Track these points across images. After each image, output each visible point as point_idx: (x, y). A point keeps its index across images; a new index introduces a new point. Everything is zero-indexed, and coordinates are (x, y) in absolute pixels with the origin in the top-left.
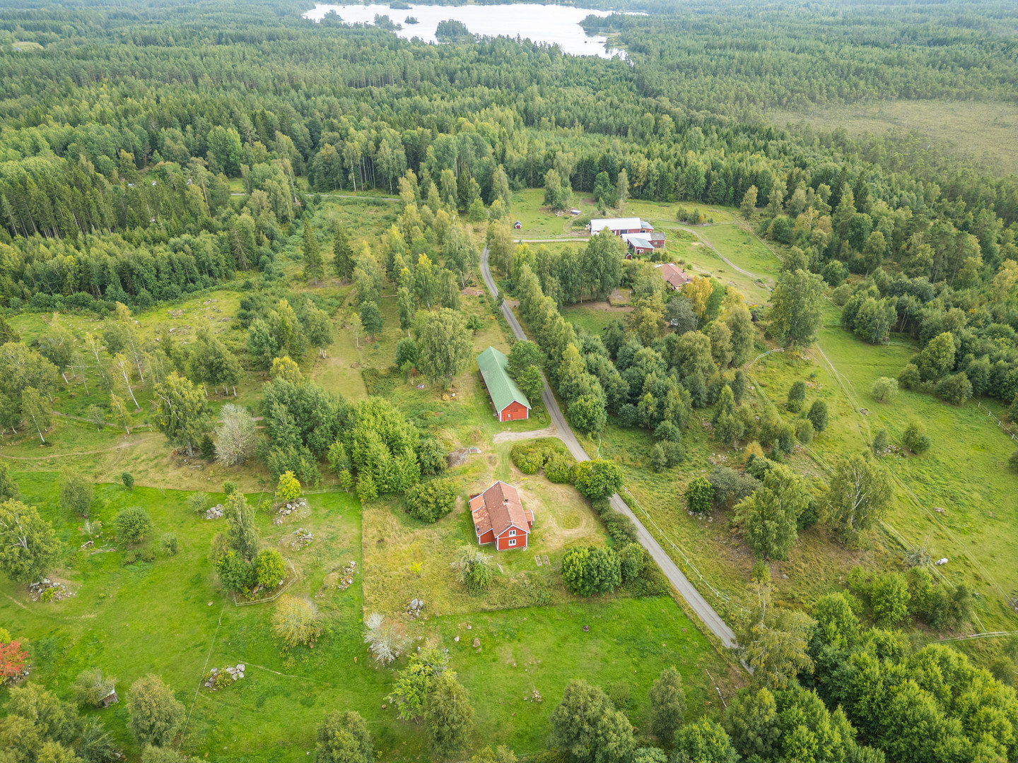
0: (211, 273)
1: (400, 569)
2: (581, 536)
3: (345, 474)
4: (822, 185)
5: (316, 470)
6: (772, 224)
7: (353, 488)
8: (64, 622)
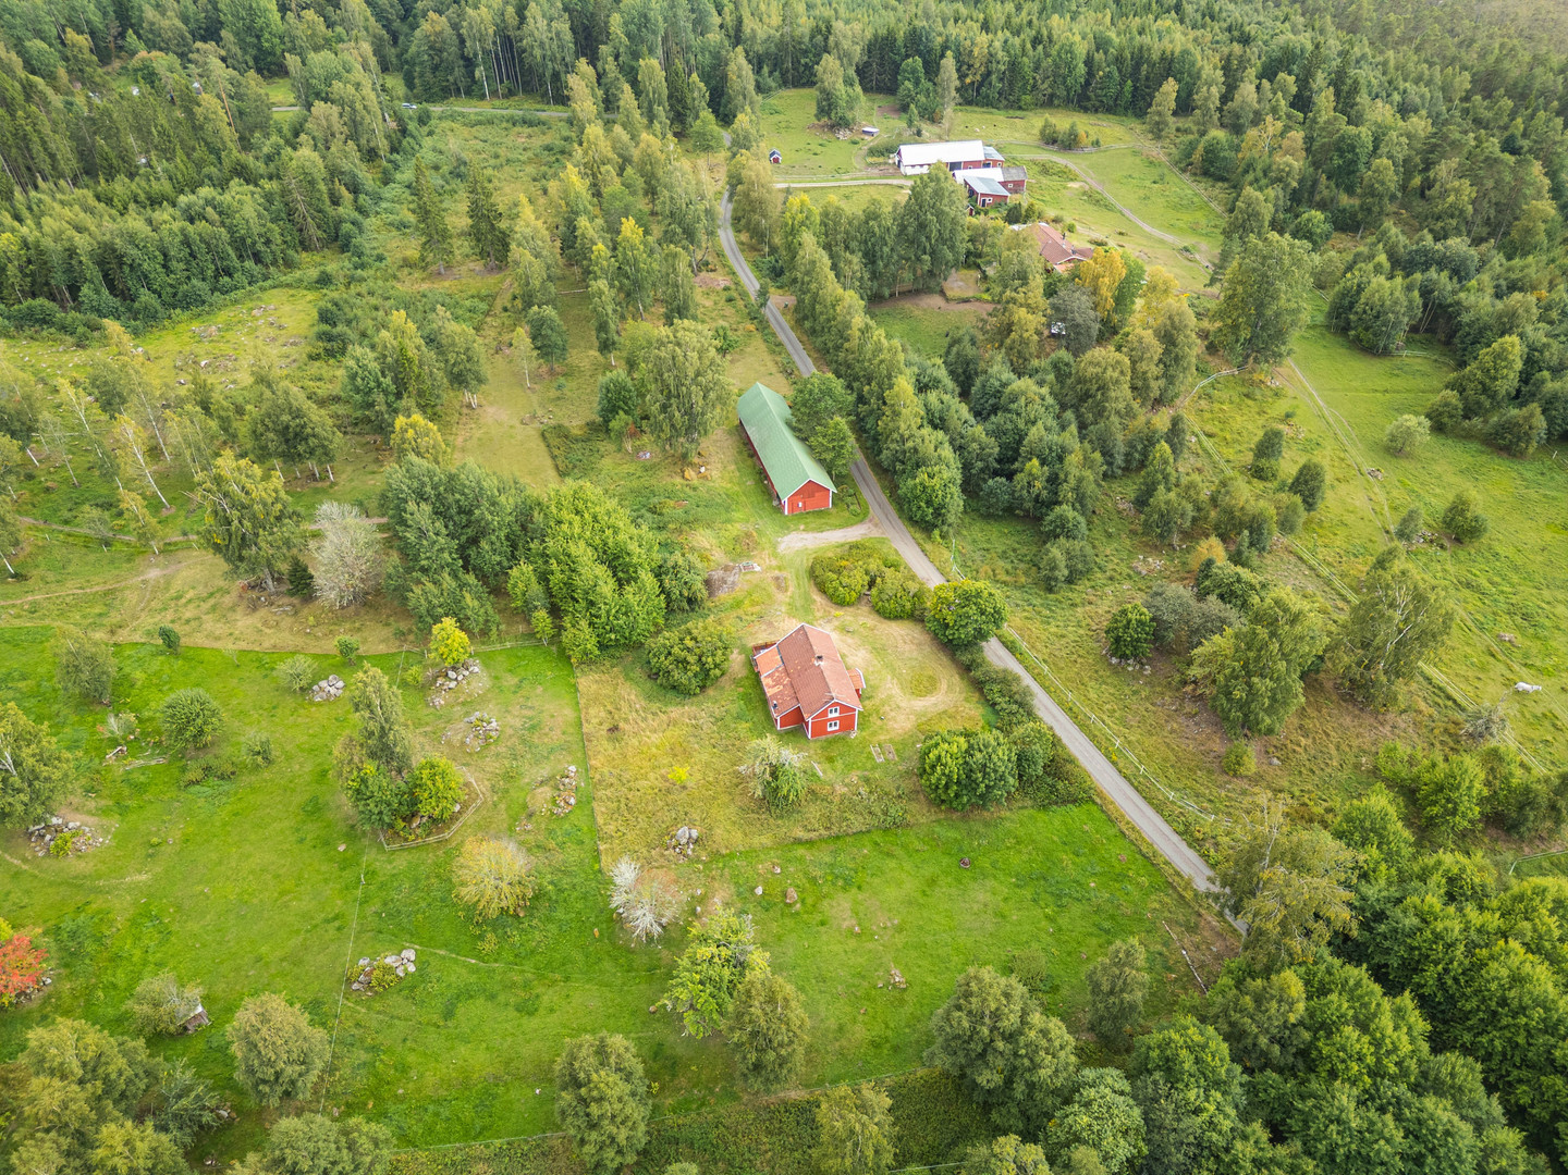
0: (257, 257)
1: (652, 776)
2: (941, 708)
3: (541, 617)
4: (1282, 75)
5: (491, 611)
6: (1201, 148)
7: (555, 638)
8: (98, 891)
